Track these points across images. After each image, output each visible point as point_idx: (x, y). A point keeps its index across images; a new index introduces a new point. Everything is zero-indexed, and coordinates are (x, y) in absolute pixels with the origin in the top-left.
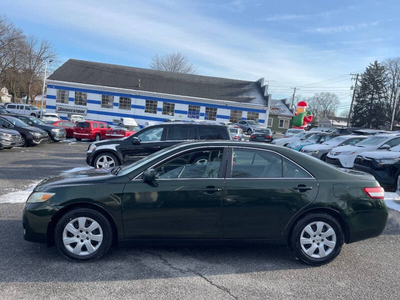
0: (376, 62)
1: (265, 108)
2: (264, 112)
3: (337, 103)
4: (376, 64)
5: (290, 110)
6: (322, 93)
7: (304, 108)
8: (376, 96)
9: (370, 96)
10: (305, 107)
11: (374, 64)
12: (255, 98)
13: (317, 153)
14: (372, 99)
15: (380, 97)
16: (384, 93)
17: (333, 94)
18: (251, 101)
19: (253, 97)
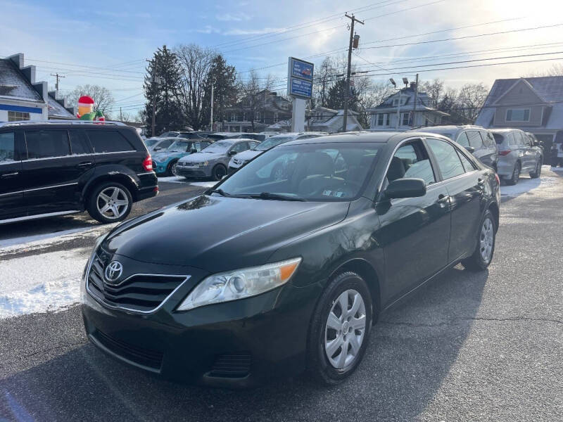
0: (165, 47)
1: (40, 105)
2: (39, 111)
3: (111, 101)
4: (165, 49)
5: (68, 110)
6: (87, 86)
7: (90, 106)
8: (170, 93)
9: (163, 93)
10: (92, 105)
11: (162, 49)
12: (16, 87)
13: (205, 165)
14: (166, 96)
15: (177, 95)
16: (179, 88)
17: (104, 88)
18: (11, 93)
19: (12, 86)
